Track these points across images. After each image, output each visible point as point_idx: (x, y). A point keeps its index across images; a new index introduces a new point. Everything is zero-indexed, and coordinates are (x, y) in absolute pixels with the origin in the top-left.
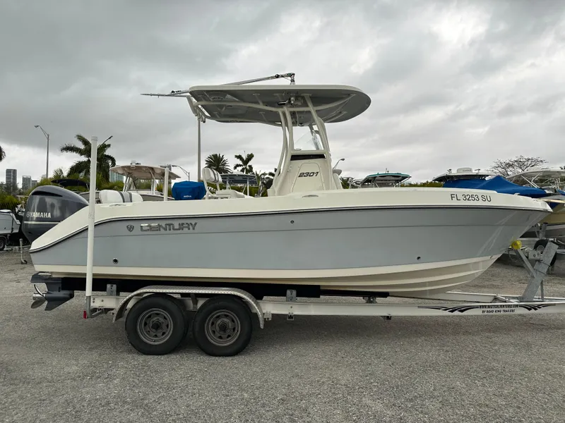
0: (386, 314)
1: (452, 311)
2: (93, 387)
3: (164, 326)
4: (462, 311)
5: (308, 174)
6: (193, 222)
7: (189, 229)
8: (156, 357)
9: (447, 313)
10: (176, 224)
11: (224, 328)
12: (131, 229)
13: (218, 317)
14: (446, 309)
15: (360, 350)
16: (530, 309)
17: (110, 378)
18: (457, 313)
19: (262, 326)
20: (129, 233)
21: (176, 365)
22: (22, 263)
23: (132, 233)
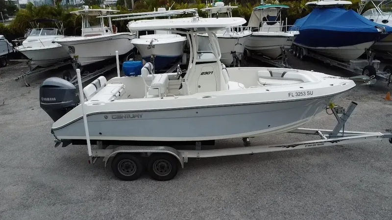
0: (250, 152)
1: (288, 147)
2: (104, 206)
3: (131, 166)
4: (294, 147)
5: (207, 73)
6: (140, 113)
7: (138, 117)
8: (129, 182)
9: (285, 149)
10: (131, 115)
11: (162, 167)
12: (106, 117)
13: (159, 162)
14: (285, 146)
15: (236, 172)
16: (333, 143)
17: (110, 200)
18: (290, 148)
19: (183, 167)
20: (105, 119)
21: (140, 188)
22: (27, 86)
23: (107, 120)
